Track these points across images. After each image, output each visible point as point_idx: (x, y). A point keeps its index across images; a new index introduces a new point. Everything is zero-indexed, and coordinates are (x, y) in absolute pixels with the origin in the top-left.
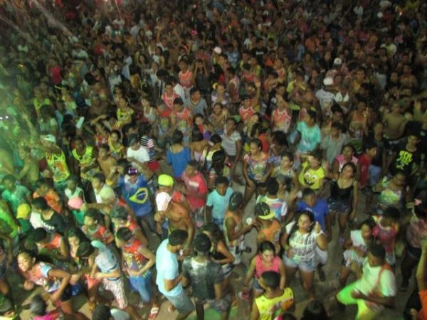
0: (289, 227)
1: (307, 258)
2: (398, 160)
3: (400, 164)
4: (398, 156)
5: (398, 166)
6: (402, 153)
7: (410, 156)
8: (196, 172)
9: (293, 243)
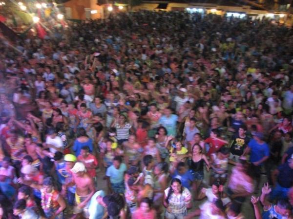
0: (167, 192)
1: (182, 210)
2: (236, 144)
3: (237, 147)
4: (235, 142)
5: (236, 149)
6: (237, 140)
7: (243, 141)
8: (88, 153)
9: (171, 201)
